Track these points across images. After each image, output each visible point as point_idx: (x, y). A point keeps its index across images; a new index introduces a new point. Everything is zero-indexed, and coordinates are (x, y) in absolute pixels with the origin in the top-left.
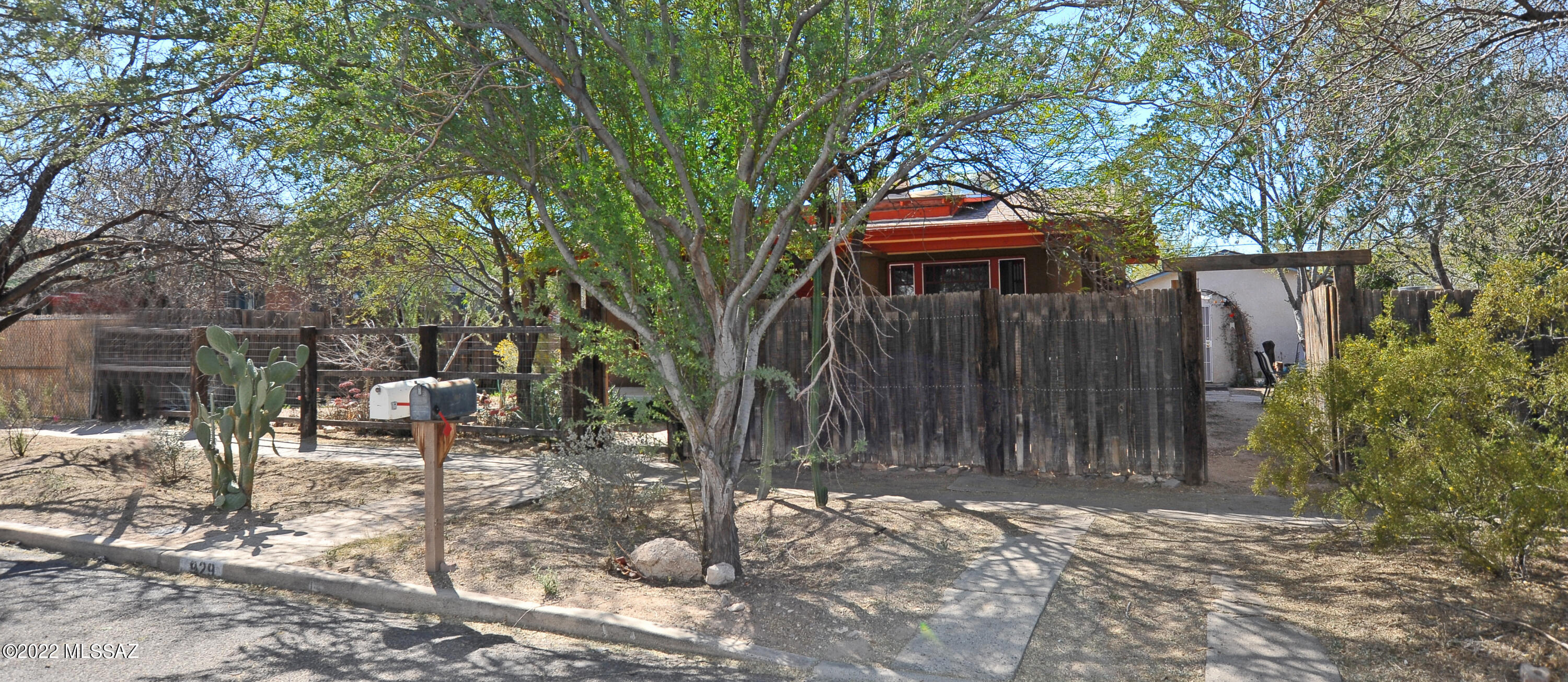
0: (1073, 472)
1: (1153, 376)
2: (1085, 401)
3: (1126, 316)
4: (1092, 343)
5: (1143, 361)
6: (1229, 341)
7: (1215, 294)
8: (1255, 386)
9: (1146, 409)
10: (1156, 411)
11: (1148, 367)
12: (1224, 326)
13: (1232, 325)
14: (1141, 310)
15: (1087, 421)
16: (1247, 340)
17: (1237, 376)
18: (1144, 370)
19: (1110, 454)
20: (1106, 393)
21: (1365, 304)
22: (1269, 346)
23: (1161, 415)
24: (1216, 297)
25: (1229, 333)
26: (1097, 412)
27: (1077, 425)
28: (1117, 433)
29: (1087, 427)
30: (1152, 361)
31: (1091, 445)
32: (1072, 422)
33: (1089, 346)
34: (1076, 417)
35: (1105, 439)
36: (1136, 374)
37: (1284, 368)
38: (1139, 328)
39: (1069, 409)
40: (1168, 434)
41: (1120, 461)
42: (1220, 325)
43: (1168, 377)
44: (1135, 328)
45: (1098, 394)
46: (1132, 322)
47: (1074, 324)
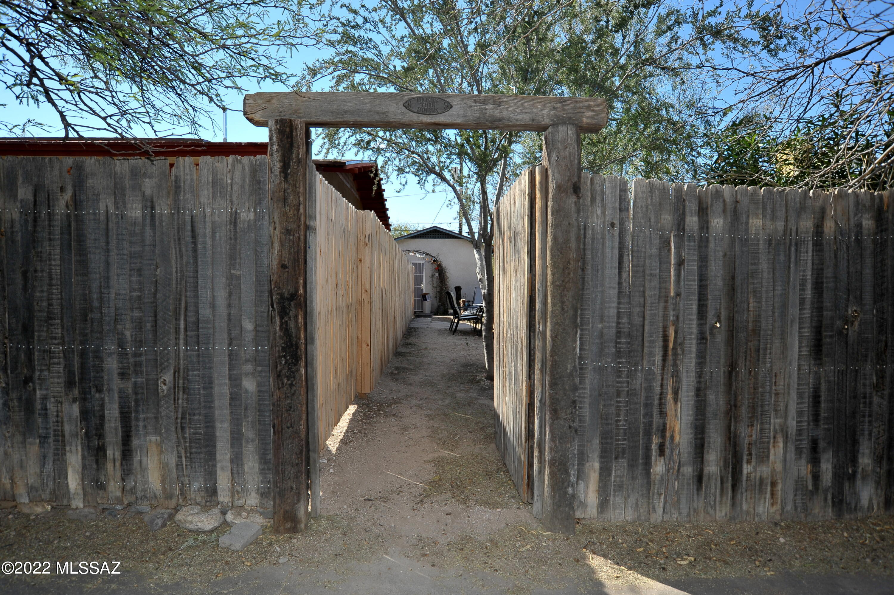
0: (78, 503)
1: (222, 324)
2: (99, 369)
3: (177, 206)
4: (114, 257)
5: (205, 294)
6: (435, 285)
7: (427, 254)
8: (449, 315)
9: (209, 385)
10: (226, 390)
11: (213, 306)
12: (432, 276)
13: (437, 275)
14: (206, 194)
15: (102, 406)
16: (446, 285)
17: (439, 307)
18: (205, 312)
19: (144, 470)
20: (136, 355)
21: (593, 200)
22: (458, 289)
23: (234, 398)
24: (428, 257)
25: (435, 280)
26: (121, 391)
27: (85, 414)
28: (157, 431)
29: (102, 417)
30: (221, 295)
31: (109, 453)
32: (76, 409)
33: (108, 263)
34: (84, 398)
35: (135, 442)
36: (191, 319)
37: (466, 304)
38: (200, 231)
39: (70, 384)
40: (249, 432)
41: (163, 482)
42: (430, 275)
43: (248, 325)
44: (193, 230)
45: (123, 355)
46: (188, 219)
47: (79, 219)
